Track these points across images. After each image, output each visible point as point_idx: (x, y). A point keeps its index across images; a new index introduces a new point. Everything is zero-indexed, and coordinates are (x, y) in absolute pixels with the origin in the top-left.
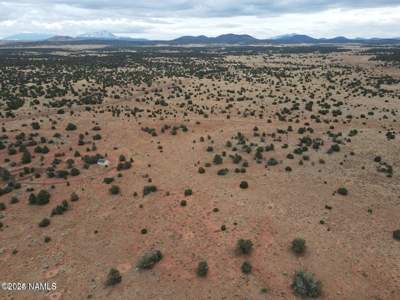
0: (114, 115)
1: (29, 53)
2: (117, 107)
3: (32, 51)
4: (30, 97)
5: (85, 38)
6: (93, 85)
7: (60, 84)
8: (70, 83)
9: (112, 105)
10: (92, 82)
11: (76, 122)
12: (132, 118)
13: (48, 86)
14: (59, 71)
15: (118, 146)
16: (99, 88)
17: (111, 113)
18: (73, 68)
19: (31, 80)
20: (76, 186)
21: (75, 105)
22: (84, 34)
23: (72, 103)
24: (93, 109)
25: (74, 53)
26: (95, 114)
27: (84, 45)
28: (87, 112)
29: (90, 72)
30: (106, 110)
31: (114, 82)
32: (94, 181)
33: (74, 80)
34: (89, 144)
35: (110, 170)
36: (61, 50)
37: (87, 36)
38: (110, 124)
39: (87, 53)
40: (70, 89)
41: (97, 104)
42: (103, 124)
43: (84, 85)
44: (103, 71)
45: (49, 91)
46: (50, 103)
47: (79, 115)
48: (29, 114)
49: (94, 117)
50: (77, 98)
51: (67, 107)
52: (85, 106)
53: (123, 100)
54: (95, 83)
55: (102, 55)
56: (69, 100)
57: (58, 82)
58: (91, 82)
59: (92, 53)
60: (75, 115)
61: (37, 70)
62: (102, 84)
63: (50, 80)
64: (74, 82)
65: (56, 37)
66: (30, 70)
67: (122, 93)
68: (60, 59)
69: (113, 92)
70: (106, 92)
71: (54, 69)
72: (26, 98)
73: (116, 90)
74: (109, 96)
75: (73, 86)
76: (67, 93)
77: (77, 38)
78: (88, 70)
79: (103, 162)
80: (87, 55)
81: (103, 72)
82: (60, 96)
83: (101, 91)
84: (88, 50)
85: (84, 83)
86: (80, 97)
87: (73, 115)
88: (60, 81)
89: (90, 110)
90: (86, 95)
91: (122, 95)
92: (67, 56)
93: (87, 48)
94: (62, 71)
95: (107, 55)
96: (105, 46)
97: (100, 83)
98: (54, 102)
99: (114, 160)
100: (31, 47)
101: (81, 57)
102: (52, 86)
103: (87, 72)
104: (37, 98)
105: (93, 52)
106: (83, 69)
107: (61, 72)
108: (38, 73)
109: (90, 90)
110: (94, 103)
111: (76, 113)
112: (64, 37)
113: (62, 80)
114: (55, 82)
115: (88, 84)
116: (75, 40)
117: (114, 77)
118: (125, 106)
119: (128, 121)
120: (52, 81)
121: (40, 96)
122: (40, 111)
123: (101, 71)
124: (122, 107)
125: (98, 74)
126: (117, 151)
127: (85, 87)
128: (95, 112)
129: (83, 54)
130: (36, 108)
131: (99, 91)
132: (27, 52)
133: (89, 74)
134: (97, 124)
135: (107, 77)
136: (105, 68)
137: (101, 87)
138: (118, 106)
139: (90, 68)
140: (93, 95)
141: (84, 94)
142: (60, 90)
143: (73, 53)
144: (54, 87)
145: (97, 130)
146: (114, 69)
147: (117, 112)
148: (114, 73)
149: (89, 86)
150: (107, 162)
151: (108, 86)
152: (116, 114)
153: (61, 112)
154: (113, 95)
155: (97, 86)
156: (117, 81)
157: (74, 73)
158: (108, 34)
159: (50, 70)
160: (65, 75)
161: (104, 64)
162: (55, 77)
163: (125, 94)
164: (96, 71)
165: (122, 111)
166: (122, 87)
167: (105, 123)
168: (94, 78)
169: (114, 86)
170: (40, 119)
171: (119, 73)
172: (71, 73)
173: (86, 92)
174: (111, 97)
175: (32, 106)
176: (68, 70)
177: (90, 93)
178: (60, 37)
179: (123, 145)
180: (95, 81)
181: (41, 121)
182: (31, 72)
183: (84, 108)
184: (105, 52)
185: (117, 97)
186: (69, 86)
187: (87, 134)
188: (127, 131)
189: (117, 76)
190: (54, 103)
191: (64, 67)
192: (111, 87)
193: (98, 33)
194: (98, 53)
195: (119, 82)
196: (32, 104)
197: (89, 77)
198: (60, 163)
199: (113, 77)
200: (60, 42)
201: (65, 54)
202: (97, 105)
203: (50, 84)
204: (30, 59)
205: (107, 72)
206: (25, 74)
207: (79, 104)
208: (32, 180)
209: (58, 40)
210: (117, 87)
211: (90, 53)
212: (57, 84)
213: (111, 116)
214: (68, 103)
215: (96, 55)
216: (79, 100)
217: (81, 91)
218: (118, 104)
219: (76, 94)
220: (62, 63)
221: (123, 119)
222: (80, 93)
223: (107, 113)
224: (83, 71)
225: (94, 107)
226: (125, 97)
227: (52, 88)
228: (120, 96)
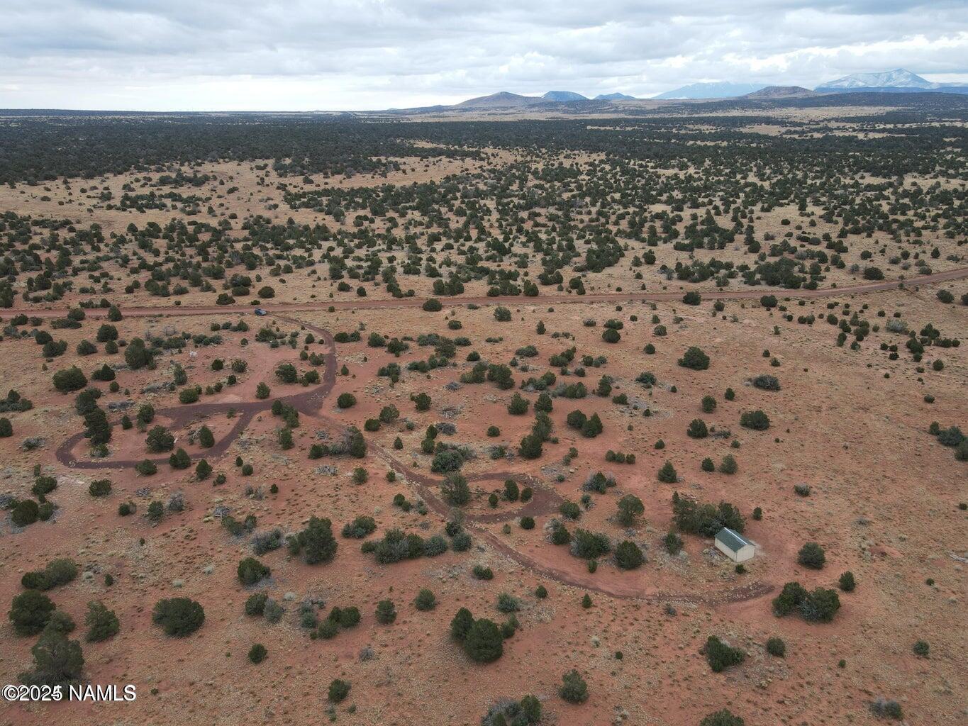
0: (841, 340)
1: (696, 127)
2: (861, 312)
3: (702, 124)
4: (643, 240)
5: (841, 89)
6: (813, 224)
7: (726, 212)
8: (752, 212)
9: (849, 301)
10: (813, 214)
11: (718, 340)
12: (903, 366)
13: (694, 217)
14: (739, 177)
15: (814, 482)
16: (827, 237)
17: (836, 330)
18: (777, 171)
19: (664, 197)
20: (607, 618)
21: (736, 283)
22: (840, 81)
23: (732, 275)
24: (784, 304)
25: (798, 129)
26: (784, 324)
27: (831, 108)
28: (763, 312)
29: (818, 182)
30: (821, 316)
31: (881, 221)
32: (672, 628)
33: (766, 205)
34: (721, 440)
35: (746, 594)
36: (769, 121)
37: (846, 84)
38: (818, 371)
39: (831, 130)
40: (743, 230)
41: (801, 289)
42: (794, 370)
43: (786, 222)
44: (857, 182)
45: (691, 230)
46: (679, 265)
47: (735, 320)
48: (619, 289)
49: (777, 333)
50: (751, 260)
51: (714, 283)
52: (765, 289)
53: (890, 290)
54: (821, 217)
55: (871, 135)
56: (729, 266)
57: (722, 208)
58: (808, 215)
59: (844, 129)
60: (724, 318)
61: (691, 170)
62: (841, 225)
63: (706, 200)
64: (763, 210)
65: (768, 90)
66: (676, 171)
67: (894, 262)
68: (754, 145)
69: (866, 255)
70: (845, 250)
71: (727, 171)
72: (632, 243)
73: (879, 248)
74: (849, 265)
75: (756, 224)
76: (732, 240)
77: (820, 89)
78: (814, 178)
79: (736, 546)
80: (827, 135)
81: (857, 185)
82: (712, 248)
83: (830, 246)
84: (837, 120)
85: (788, 217)
86: (762, 258)
87: (720, 315)
88: (727, 204)
89: (774, 305)
90: (782, 254)
91: (893, 267)
92: (776, 137)
93: (836, 116)
94: (744, 178)
95: (885, 135)
96: (889, 109)
97: (835, 218)
98: (690, 263)
99: (780, 550)
100: (705, 115)
101: (809, 140)
102: (705, 216)
103: (809, 182)
104: (655, 245)
105: (848, 125)
106: (800, 175)
107: (742, 178)
108: (689, 179)
109: (799, 238)
110: (793, 284)
111: (731, 309)
112: (786, 88)
113: (735, 202)
114: (716, 208)
115: (801, 219)
116: (811, 95)
117: (883, 203)
118: (890, 314)
119: (887, 376)
120: (710, 202)
121: (665, 242)
122: (644, 288)
123: (852, 182)
124: (882, 314)
125: (839, 192)
126: (802, 505)
127: (787, 229)
128: (784, 317)
129: (818, 130)
130: (639, 276)
131: (821, 248)
132: (691, 126)
133: (813, 189)
134: (775, 363)
135: (862, 205)
136: (865, 174)
137: (834, 231)
138: (865, 307)
139: (822, 172)
140: (802, 257)
141: (775, 251)
142: (717, 230)
143: (793, 129)
144: (709, 220)
145: (768, 388)
146: (894, 178)
147: (856, 333)
148: (891, 190)
149: (799, 228)
150: (746, 554)
151: (856, 231)
152: (851, 338)
153: (692, 299)
154: (864, 264)
155: (822, 229)
156: (891, 217)
157: (773, 186)
158: (907, 77)
159: (719, 173)
160: (747, 189)
161: (867, 162)
162: (721, 194)
163: (905, 268)
164: (838, 181)
165: (876, 329)
166: (900, 241)
167: (802, 367)
168: (824, 203)
169: (878, 235)
170: (634, 312)
171: (905, 191)
172: (766, 185)
173: (785, 243)
174: (855, 270)
175: (634, 268)
176: (762, 176)
177: (794, 250)
178: (778, 89)
179: (834, 485)
180: (823, 212)
181: (634, 319)
182: (676, 175)
183: (759, 297)
184: (882, 126)
185: (873, 274)
186: (745, 222)
187: (730, 395)
188: (869, 419)
189: (897, 200)
190: (687, 267)
191: (755, 166)
192: (865, 234)
193: (877, 76)
194: (861, 130)
195: (895, 221)
196: (637, 263)
197: (808, 200)
198: (609, 490)
199: (881, 205)
200: (774, 101)
201: (774, 131)
202: (801, 293)
203: (701, 212)
204: (691, 142)
205: (869, 186)
206: (660, 181)
207: (750, 280)
208: (507, 531)
209: (771, 97)
210: (882, 237)
211: (838, 129)
212: (718, 214)
213: (832, 342)
214: (723, 272)
215: (854, 134)
216: (753, 268)
217: (772, 238)
218: (867, 301)
219: (753, 247)
220: (752, 155)
221: (869, 366)
222: (766, 247)
223: (821, 326)
224: (798, 181)
225: (787, 300)
226: (902, 277)
227: (702, 223)
228: (885, 273)
